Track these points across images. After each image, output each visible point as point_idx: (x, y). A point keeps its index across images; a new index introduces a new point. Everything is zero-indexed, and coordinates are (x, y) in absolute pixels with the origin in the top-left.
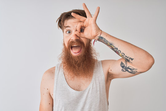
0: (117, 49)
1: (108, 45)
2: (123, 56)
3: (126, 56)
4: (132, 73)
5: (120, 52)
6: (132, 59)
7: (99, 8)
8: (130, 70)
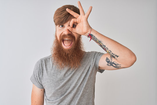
0: (105, 46)
1: (97, 42)
2: (110, 53)
3: (112, 53)
4: (116, 68)
5: (107, 49)
6: (117, 56)
7: (92, 7)
8: (114, 65)
